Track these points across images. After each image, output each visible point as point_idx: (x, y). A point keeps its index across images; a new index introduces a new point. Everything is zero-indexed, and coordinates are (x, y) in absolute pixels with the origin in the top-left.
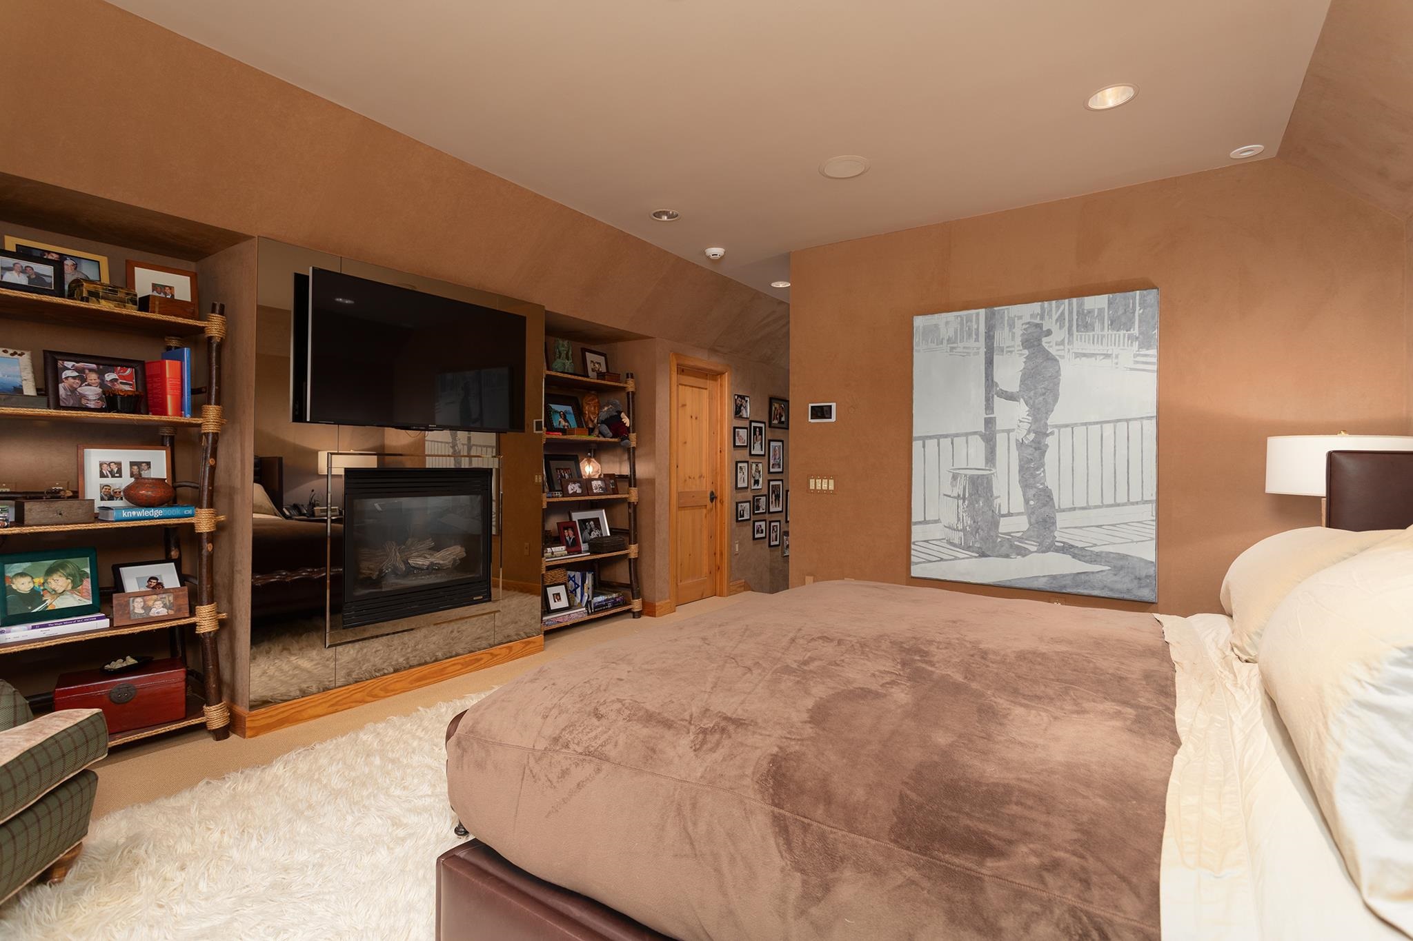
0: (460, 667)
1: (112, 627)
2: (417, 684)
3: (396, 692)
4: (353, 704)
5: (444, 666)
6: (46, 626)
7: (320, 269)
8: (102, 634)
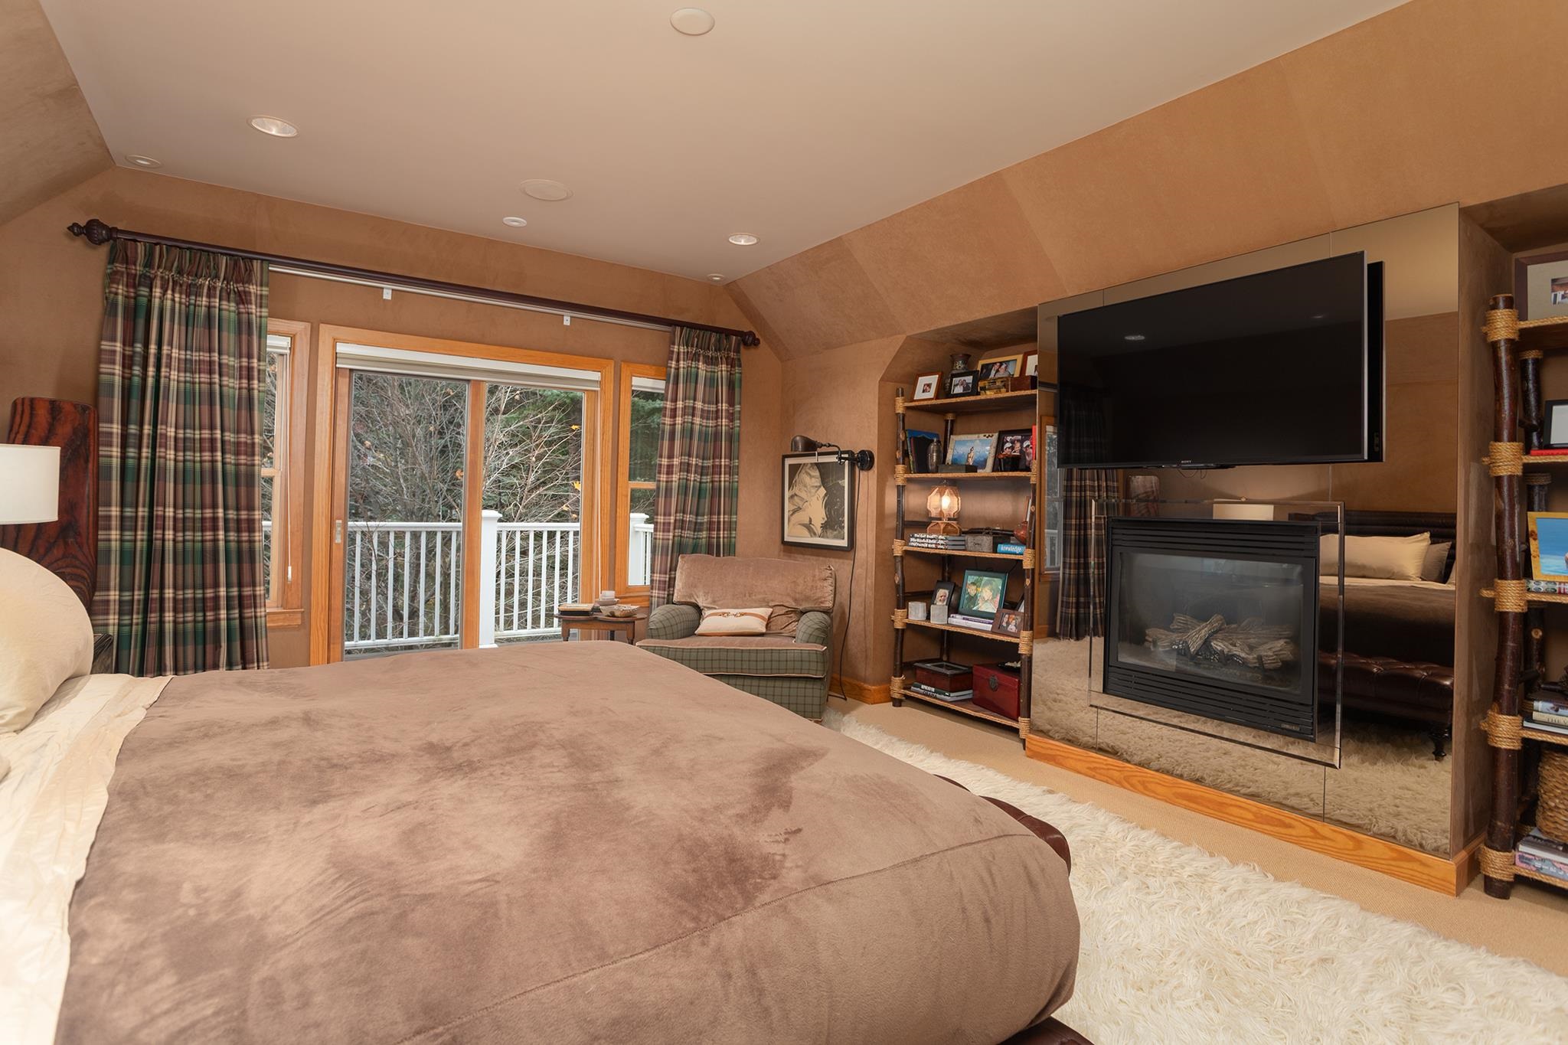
0: (1250, 816)
1: (992, 632)
2: (1185, 802)
3: (1155, 795)
4: (1110, 781)
5: (1225, 800)
6: (968, 619)
7: (1064, 315)
8: (984, 635)
